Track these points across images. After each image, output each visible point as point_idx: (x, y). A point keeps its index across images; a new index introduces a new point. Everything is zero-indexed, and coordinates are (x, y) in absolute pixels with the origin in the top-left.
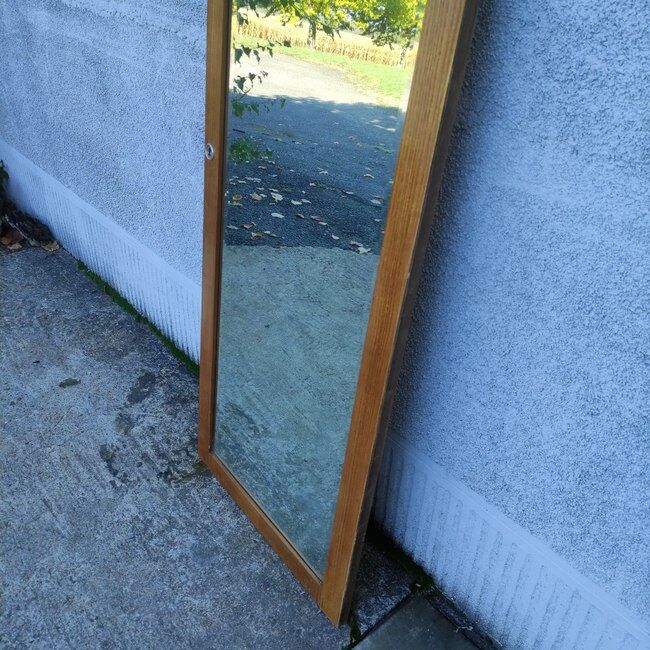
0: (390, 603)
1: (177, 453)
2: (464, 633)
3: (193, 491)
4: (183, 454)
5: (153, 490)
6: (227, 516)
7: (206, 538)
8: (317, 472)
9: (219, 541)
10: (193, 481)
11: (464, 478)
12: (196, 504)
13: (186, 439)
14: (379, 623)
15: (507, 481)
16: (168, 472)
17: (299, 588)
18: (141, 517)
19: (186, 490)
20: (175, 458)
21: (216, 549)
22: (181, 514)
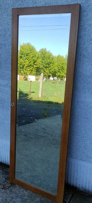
0: (70, 196)
1: (3, 183)
2: (87, 196)
3: (13, 190)
4: (5, 182)
5: (2, 193)
6: (25, 192)
7: (23, 198)
8: (39, 177)
9: (26, 197)
10: (12, 187)
11: (81, 159)
12: (15, 192)
13: (4, 179)
14: (70, 200)
15: (90, 156)
16: (4, 188)
17: (50, 200)
18: (3, 199)
19: (11, 190)
20: (4, 184)
21: (26, 199)
22: (13, 195)
